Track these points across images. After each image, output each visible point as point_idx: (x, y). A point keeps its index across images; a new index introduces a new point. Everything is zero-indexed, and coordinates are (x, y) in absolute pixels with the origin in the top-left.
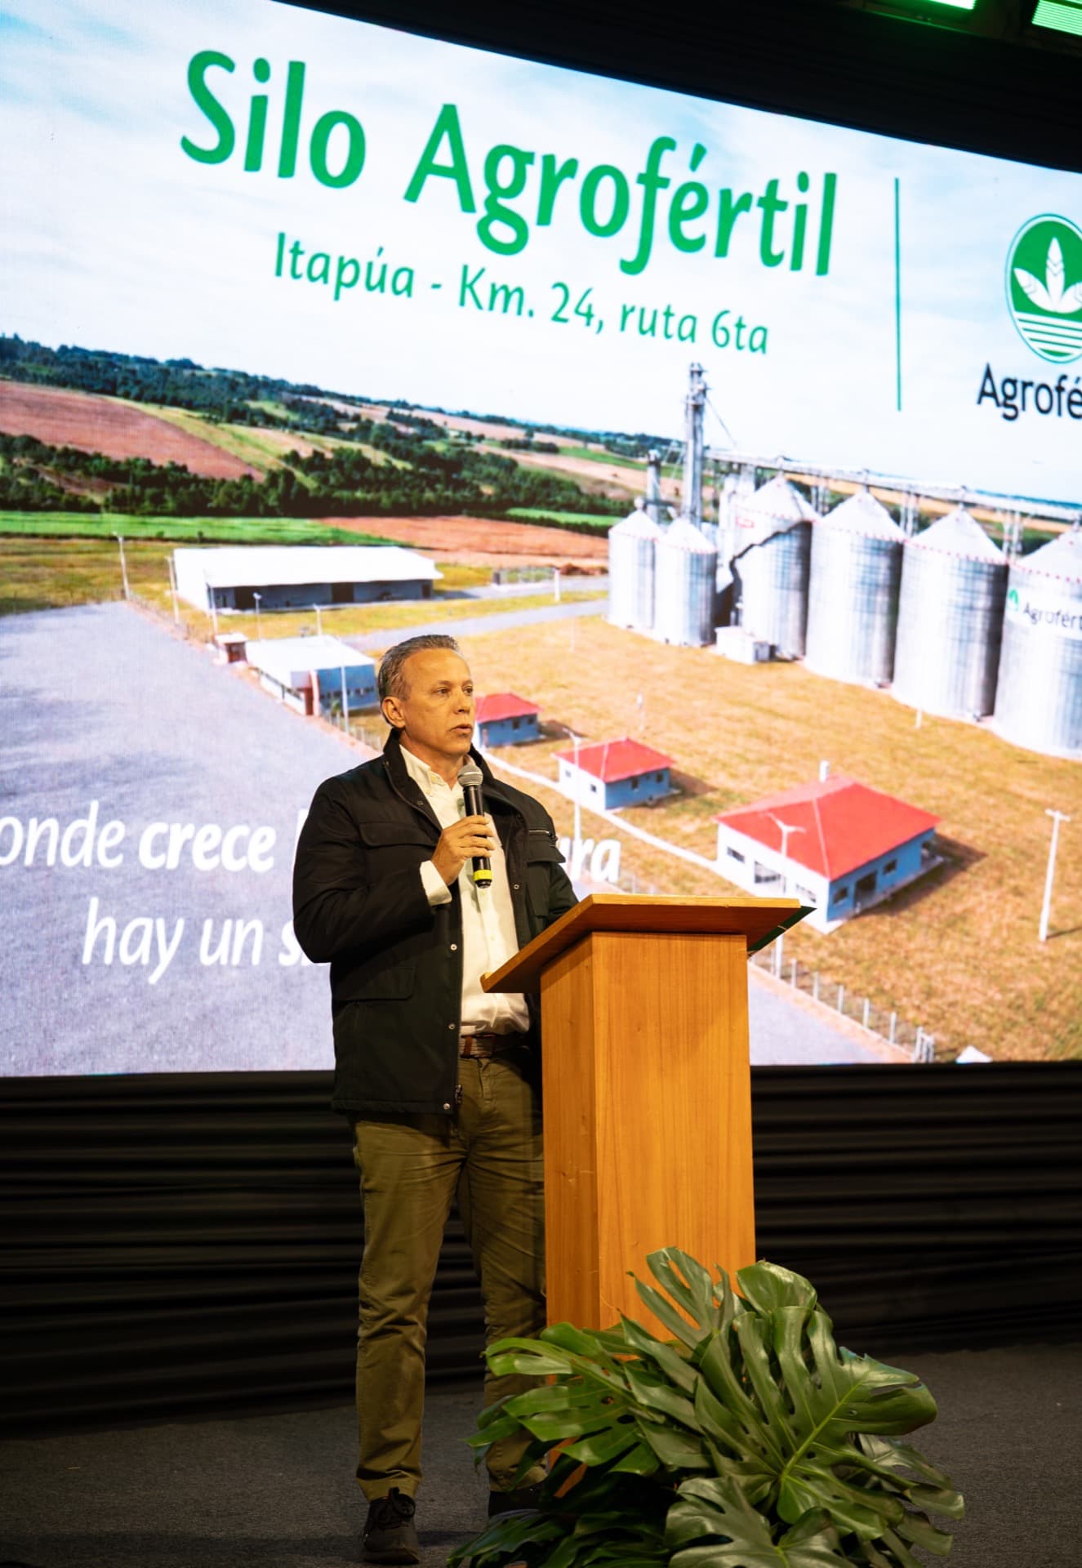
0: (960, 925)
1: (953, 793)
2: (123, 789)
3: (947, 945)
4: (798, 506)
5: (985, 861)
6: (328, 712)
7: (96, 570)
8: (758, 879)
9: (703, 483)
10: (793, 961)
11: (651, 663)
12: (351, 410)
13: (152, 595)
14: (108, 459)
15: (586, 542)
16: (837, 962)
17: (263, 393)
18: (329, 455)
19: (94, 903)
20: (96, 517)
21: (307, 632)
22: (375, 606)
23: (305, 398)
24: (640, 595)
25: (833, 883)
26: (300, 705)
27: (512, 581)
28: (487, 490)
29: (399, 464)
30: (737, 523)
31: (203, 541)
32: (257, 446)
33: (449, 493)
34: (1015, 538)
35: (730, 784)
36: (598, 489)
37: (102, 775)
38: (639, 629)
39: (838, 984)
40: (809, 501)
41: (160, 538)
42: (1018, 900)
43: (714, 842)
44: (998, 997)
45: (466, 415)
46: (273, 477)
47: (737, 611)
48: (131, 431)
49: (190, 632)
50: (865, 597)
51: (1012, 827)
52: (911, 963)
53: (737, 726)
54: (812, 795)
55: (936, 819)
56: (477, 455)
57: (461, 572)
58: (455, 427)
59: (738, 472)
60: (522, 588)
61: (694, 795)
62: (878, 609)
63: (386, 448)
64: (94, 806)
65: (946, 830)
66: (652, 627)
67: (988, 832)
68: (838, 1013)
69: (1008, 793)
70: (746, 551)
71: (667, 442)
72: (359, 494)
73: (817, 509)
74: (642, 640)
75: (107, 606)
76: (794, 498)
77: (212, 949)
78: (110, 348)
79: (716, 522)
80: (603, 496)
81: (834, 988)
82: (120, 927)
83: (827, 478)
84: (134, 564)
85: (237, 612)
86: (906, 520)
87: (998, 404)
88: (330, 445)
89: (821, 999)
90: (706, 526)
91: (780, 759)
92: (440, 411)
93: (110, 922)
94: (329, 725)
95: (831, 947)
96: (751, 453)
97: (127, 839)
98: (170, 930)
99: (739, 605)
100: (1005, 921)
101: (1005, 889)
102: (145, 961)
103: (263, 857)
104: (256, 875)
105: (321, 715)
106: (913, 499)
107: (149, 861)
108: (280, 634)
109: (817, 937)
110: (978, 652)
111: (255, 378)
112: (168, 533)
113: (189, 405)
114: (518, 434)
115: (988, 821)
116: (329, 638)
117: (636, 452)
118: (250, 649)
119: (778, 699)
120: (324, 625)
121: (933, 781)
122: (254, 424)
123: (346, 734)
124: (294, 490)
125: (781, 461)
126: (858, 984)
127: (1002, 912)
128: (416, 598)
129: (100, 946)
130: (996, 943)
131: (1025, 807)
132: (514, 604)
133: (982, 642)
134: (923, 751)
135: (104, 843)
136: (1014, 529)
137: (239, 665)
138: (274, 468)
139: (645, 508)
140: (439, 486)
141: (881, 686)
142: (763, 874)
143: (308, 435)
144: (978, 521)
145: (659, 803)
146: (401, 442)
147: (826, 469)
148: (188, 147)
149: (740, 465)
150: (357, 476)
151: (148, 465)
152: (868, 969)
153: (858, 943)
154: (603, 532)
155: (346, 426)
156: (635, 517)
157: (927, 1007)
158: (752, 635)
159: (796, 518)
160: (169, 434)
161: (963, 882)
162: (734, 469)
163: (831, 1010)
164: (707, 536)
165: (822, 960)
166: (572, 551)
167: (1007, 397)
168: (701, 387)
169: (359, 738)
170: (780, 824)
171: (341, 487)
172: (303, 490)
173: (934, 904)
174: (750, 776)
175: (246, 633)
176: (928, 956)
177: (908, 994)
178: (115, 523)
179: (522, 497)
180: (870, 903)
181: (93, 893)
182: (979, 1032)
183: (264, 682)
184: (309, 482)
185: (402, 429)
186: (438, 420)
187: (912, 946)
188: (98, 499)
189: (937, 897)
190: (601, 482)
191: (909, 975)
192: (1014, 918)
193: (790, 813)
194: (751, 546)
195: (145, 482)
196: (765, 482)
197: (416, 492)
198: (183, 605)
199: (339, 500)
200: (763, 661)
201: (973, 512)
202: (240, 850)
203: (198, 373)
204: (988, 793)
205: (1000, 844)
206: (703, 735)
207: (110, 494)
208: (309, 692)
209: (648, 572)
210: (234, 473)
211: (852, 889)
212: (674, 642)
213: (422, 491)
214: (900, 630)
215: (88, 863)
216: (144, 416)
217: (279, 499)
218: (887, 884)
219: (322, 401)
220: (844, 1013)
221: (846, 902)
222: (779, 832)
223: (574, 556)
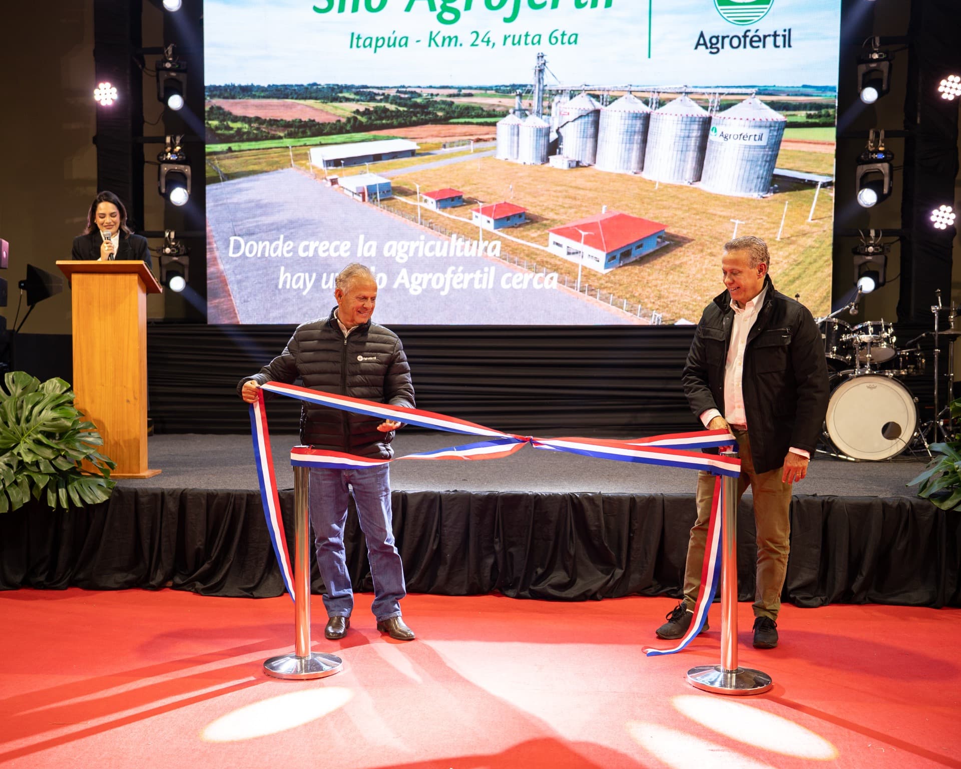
0: (678, 269)
1: (676, 215)
2: (292, 231)
3: (670, 277)
4: (593, 104)
5: (693, 242)
6: (371, 200)
7: (282, 158)
8: (569, 253)
9: (543, 100)
10: (587, 285)
11: (517, 173)
12: (381, 92)
13: (302, 165)
14: (285, 121)
15: (486, 129)
16: (609, 285)
17: (345, 90)
18: (372, 109)
19: (283, 269)
20: (281, 141)
21: (362, 173)
22: (391, 161)
23: (361, 90)
24: (511, 147)
25: (607, 254)
26: (360, 199)
27: (451, 147)
28: (440, 114)
29: (401, 109)
30: (560, 113)
31: (321, 145)
32: (342, 109)
33: (423, 117)
34: (716, 104)
35: (555, 217)
36: (491, 108)
37: (284, 226)
38: (511, 159)
39: (610, 294)
40: (599, 101)
41: (305, 145)
42: (712, 258)
43: (547, 240)
44: (699, 298)
45: (431, 87)
46: (349, 120)
47: (560, 149)
48: (294, 110)
49: (316, 176)
50: (628, 137)
51: (710, 228)
52: (650, 285)
53: (559, 194)
54: (597, 219)
55: (666, 226)
56: (436, 101)
57: (429, 145)
58: (425, 93)
59: (562, 93)
60: (455, 149)
61: (537, 222)
62: (635, 142)
63: (396, 103)
64: (282, 237)
65: (671, 230)
66: (517, 158)
67: (696, 230)
68: (610, 305)
69: (707, 213)
70: (565, 124)
71: (525, 86)
72: (384, 122)
73: (603, 104)
74: (512, 164)
75: (285, 170)
76: (591, 101)
77: (327, 283)
78: (286, 83)
79: (550, 115)
80: (494, 110)
81: (608, 295)
82: (292, 276)
83: (608, 91)
84: (295, 155)
85: (335, 168)
86: (652, 103)
87: (707, 48)
88: (371, 105)
89: (601, 299)
90: (544, 117)
91: (581, 206)
92: (419, 87)
93: (288, 275)
94: (372, 205)
95: (607, 279)
96: (568, 84)
97: (294, 247)
98: (310, 277)
99: (561, 146)
100: (704, 267)
101: (704, 254)
102: (302, 287)
103: (346, 251)
104: (343, 258)
105: (369, 201)
106: (656, 94)
107: (302, 254)
108: (352, 174)
109: (599, 275)
110: (691, 156)
111: (342, 86)
112: (308, 143)
113: (316, 98)
114: (455, 91)
115: (695, 226)
116: (372, 174)
117: (510, 92)
118: (341, 181)
119: (580, 182)
120: (369, 170)
121: (664, 210)
122: (341, 102)
123: (379, 208)
124: (357, 123)
125: (584, 86)
126: (621, 294)
127: (703, 264)
128: (408, 156)
129: (285, 282)
130: (699, 276)
131: (717, 219)
132: (452, 155)
133: (694, 151)
134: (658, 198)
135: (286, 249)
136: (715, 101)
137: (336, 186)
138: (349, 116)
139: (514, 113)
140: (418, 115)
141: (635, 173)
142: (572, 251)
143: (363, 103)
144: (693, 99)
145: (520, 226)
146: (402, 101)
147: (607, 87)
148: (316, 9)
149: (562, 91)
150: (383, 115)
151: (300, 121)
152: (626, 287)
153: (621, 277)
154: (494, 124)
155: (378, 98)
156: (509, 117)
157: (658, 302)
158: (567, 157)
159: (591, 108)
160: (308, 109)
161: (680, 252)
162: (560, 92)
163: (606, 304)
164: (545, 121)
165: (602, 284)
166: (479, 133)
167: (712, 44)
168: (543, 62)
169: (384, 208)
170: (581, 231)
171: (377, 120)
172: (361, 123)
173: (664, 261)
174: (566, 213)
175: (338, 175)
176: (659, 282)
177: (648, 297)
178: (288, 142)
179: (456, 115)
180: (628, 262)
181: (282, 265)
182: (687, 312)
183: (345, 191)
184: (363, 119)
185: (403, 96)
186: (418, 90)
187: (651, 278)
188: (282, 134)
189: (666, 258)
190: (493, 105)
191: (649, 289)
192: (710, 266)
193: (585, 227)
194: (567, 122)
195: (299, 127)
196: (575, 96)
197: (408, 119)
198: (314, 167)
199: (376, 125)
200: (573, 168)
201: (691, 96)
202: (337, 249)
203: (319, 87)
204: (697, 214)
205: (702, 235)
206: (542, 198)
207: (286, 132)
208: (363, 194)
209: (516, 138)
210: (333, 120)
211: (618, 256)
212: (528, 163)
213: (411, 117)
214: (647, 150)
215: (280, 255)
216: (299, 104)
217: (351, 127)
218: (636, 254)
219: (368, 90)
220: (612, 305)
221: (616, 262)
222: (581, 235)
223: (480, 135)
